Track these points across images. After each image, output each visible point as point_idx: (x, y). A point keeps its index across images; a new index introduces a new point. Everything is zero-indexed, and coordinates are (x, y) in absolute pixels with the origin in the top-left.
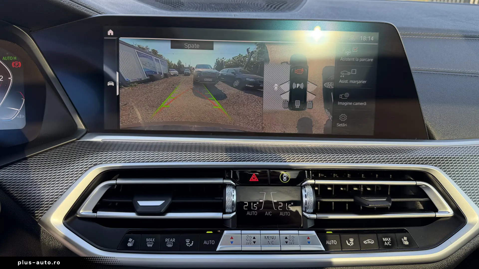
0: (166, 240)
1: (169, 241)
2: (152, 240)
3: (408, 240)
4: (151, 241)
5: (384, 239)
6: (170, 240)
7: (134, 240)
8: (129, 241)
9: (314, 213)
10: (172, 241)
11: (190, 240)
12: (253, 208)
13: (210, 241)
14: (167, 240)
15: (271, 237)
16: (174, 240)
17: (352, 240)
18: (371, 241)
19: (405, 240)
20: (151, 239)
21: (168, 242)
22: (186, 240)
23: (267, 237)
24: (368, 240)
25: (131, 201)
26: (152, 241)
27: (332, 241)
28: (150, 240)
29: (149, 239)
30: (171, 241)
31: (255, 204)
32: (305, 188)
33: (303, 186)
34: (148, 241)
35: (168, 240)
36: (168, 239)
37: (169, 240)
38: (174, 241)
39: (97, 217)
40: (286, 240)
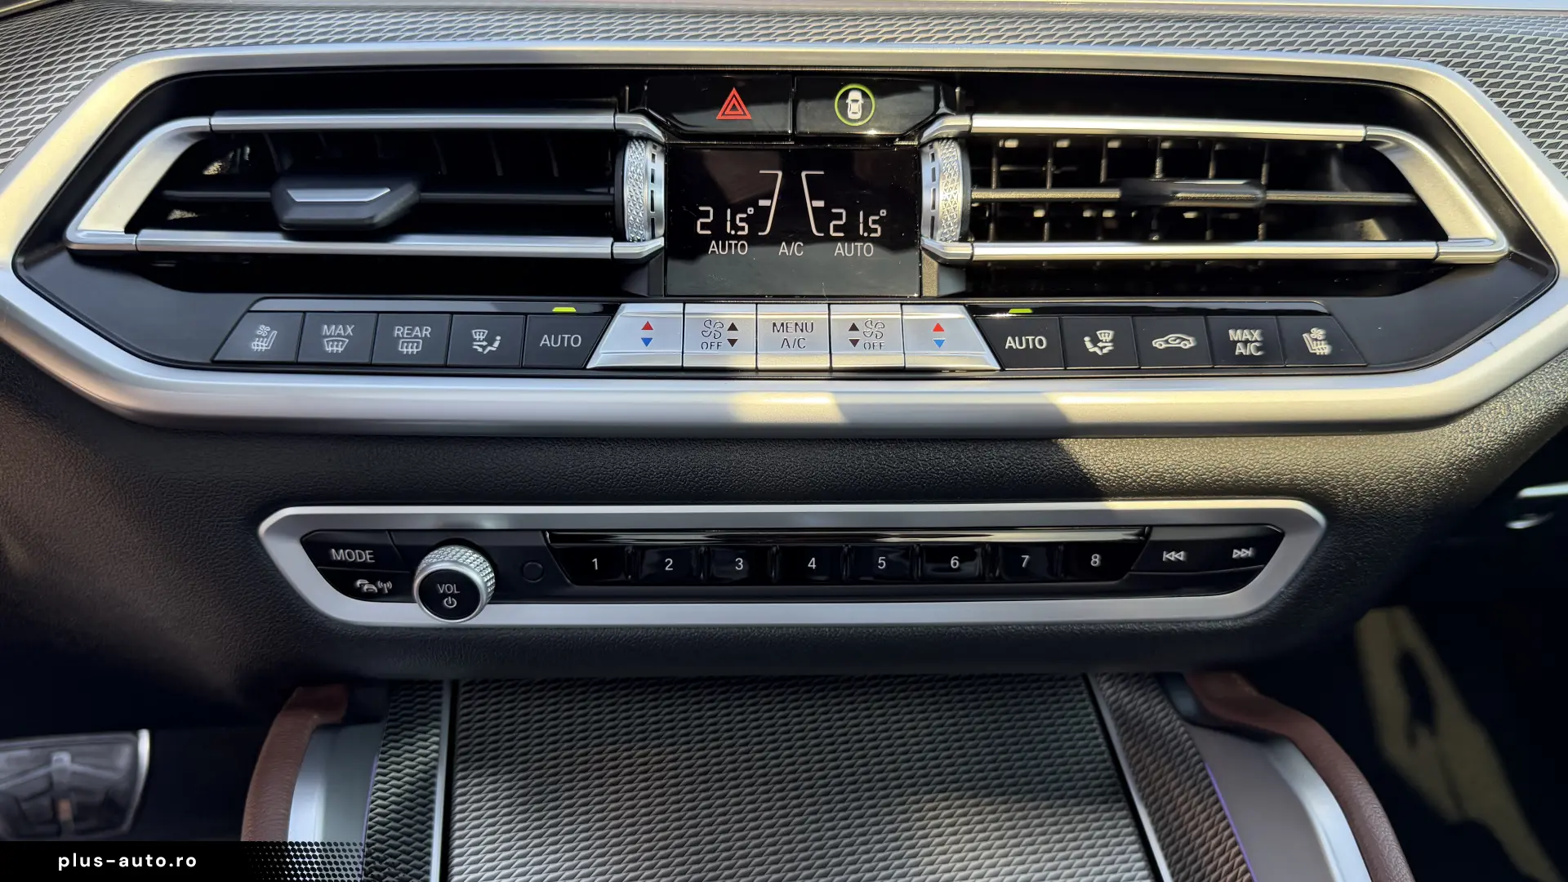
0: (396, 332)
1: (407, 334)
2: (345, 330)
3: (1329, 339)
4: (339, 335)
5: (1234, 335)
6: (412, 330)
7: (276, 332)
8: (258, 332)
9: (963, 239)
10: (419, 334)
11: (487, 332)
12: (731, 230)
13: (566, 336)
14: (400, 333)
15: (796, 324)
16: (428, 333)
17: (1106, 336)
18: (1184, 340)
19: (1316, 340)
20: (341, 326)
21: (405, 336)
22: (473, 331)
23: (782, 325)
24: (1171, 337)
25: (266, 194)
26: (345, 333)
27: (1030, 338)
28: (338, 332)
29: (334, 327)
30: (414, 333)
31: (739, 216)
32: (931, 147)
33: (925, 145)
34: (328, 334)
35: (406, 332)
36: (406, 328)
37: (408, 329)
38: (429, 336)
39: (139, 249)
40: (854, 335)
